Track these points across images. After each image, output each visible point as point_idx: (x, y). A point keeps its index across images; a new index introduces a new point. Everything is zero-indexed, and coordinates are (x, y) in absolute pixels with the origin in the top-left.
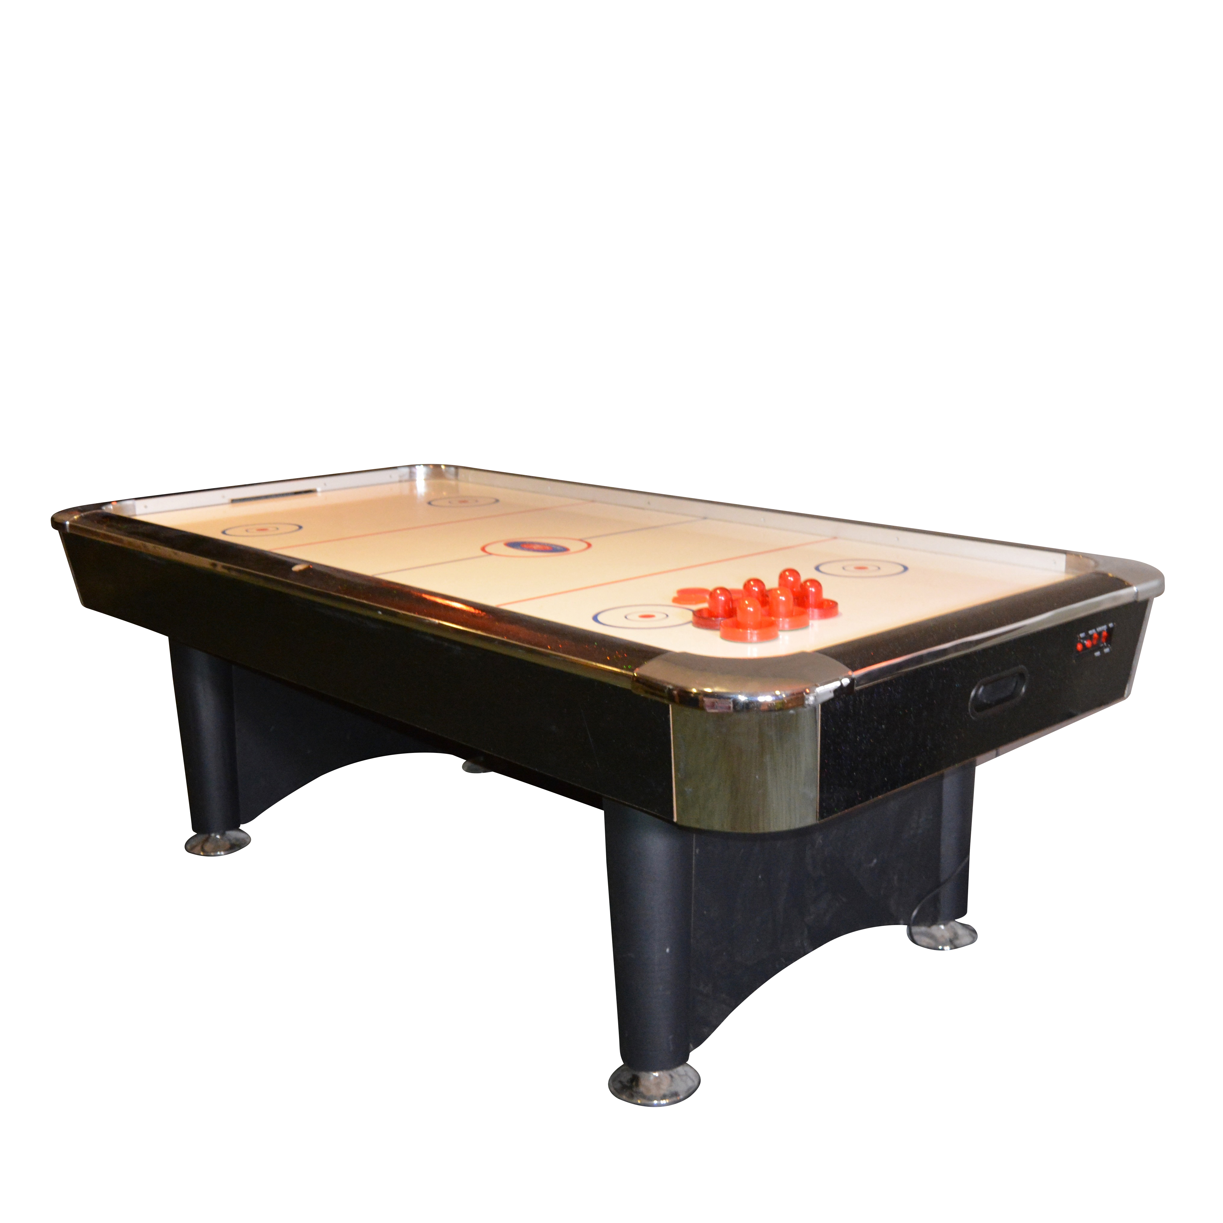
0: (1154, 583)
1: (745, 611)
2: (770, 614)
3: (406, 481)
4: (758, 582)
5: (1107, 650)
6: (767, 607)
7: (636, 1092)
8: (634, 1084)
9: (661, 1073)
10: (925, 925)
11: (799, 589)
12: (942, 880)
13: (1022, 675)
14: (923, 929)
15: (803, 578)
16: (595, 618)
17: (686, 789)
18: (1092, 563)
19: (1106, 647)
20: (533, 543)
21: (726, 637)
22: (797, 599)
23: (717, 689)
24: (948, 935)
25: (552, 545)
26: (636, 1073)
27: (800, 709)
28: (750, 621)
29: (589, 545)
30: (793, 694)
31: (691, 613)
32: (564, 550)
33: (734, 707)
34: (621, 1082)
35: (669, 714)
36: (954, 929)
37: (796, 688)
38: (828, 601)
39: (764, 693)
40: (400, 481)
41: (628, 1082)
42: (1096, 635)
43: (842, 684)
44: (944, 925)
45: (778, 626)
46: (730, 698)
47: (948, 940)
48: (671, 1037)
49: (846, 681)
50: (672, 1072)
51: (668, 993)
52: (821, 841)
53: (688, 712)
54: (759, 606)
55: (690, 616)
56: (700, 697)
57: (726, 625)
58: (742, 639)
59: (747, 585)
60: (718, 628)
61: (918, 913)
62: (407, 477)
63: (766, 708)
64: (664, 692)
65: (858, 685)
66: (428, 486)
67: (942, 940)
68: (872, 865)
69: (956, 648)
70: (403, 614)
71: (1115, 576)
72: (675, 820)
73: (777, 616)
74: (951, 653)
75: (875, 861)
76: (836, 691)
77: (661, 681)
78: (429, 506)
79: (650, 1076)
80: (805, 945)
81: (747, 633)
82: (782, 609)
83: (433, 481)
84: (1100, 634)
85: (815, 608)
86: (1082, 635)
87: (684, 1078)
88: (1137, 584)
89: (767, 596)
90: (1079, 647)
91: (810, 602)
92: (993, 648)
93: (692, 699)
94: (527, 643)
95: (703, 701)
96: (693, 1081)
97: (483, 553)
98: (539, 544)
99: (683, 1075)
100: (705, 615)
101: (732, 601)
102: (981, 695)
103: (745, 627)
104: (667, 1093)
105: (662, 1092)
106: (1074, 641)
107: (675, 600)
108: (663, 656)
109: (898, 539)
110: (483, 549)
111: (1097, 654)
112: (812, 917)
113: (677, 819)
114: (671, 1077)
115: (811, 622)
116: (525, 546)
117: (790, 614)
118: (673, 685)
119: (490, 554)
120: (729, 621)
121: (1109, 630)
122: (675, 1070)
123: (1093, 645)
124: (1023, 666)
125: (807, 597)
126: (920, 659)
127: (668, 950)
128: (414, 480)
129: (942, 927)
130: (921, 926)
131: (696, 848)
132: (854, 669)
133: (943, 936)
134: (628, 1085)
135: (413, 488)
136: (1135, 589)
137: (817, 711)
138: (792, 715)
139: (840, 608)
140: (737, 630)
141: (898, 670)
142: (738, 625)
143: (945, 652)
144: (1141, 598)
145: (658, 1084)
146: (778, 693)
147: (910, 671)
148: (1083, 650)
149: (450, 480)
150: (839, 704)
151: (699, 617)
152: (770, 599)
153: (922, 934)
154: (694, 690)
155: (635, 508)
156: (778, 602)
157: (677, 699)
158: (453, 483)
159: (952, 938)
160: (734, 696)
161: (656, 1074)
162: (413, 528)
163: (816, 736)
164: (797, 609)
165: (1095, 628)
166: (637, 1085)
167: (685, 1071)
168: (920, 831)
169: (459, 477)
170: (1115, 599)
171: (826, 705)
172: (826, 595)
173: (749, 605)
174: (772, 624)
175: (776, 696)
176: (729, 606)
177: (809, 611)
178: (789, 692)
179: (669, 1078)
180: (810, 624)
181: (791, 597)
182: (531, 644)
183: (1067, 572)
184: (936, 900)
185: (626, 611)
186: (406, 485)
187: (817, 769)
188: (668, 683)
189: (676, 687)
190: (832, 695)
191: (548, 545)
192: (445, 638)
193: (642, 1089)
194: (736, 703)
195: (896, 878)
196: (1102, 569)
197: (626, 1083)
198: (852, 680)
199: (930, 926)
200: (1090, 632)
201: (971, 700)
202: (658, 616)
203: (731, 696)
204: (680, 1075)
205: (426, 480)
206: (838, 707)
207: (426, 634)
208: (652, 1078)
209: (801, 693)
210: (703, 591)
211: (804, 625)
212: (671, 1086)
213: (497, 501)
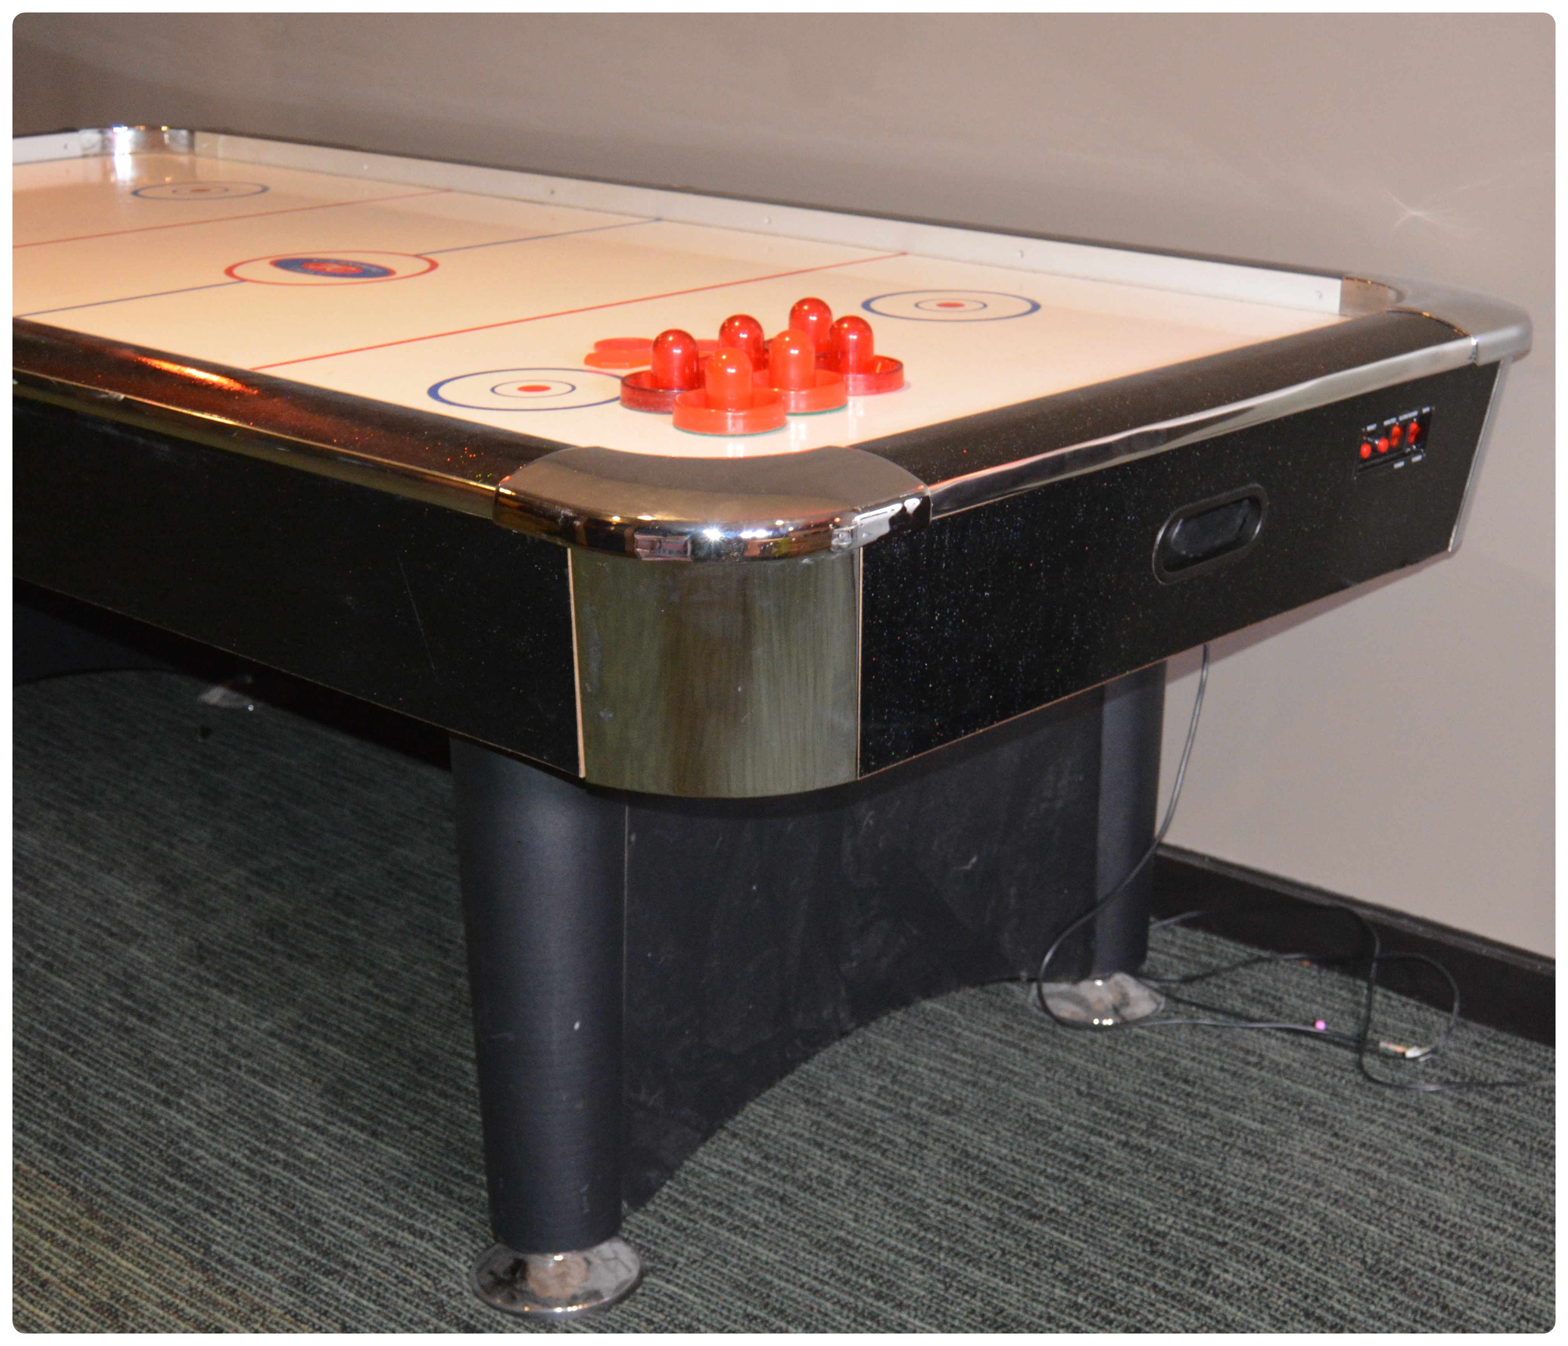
0: (1510, 333)
1: (720, 374)
2: (771, 384)
3: (96, 155)
4: (748, 322)
5: (1417, 459)
6: (766, 372)
7: (521, 1292)
8: (518, 1275)
9: (569, 1255)
10: (1067, 980)
11: (829, 337)
12: (1100, 896)
13: (1255, 502)
14: (1064, 987)
15: (836, 317)
16: (433, 392)
17: (602, 714)
18: (1392, 295)
19: (1416, 453)
20: (326, 261)
21: (683, 424)
22: (825, 356)
23: (658, 517)
24: (1110, 998)
25: (362, 264)
26: (521, 1256)
27: (823, 556)
28: (730, 394)
29: (434, 265)
30: (808, 527)
31: (618, 382)
32: (385, 273)
33: (693, 552)
34: (491, 1273)
35: (567, 566)
36: (1122, 987)
37: (815, 514)
38: (883, 359)
39: (751, 523)
40: (85, 156)
41: (505, 1273)
42: (1396, 430)
43: (904, 509)
44: (1103, 979)
45: (786, 406)
46: (683, 534)
47: (1110, 1007)
48: (584, 1189)
49: (912, 504)
50: (588, 1254)
51: (579, 1106)
52: (871, 822)
53: (606, 562)
54: (749, 366)
55: (615, 388)
56: (628, 532)
57: (685, 402)
58: (717, 429)
59: (726, 329)
60: (670, 409)
61: (1055, 954)
62: (97, 150)
63: (756, 552)
64: (556, 522)
65: (936, 513)
66: (139, 164)
67: (1100, 1007)
68: (969, 867)
69: (1129, 445)
70: (59, 383)
71: (1434, 316)
72: (582, 774)
73: (785, 386)
74: (1120, 454)
75: (974, 860)
76: (893, 521)
77: (548, 501)
78: (136, 198)
79: (548, 1262)
80: (842, 1015)
81: (726, 418)
82: (793, 373)
83: (145, 156)
84: (1404, 425)
85: (859, 372)
86: (1371, 428)
87: (612, 1263)
88: (1475, 334)
89: (767, 351)
90: (1366, 451)
91: (851, 363)
92: (1201, 445)
93: (611, 535)
94: (294, 435)
95: (633, 540)
96: (630, 1271)
97: (229, 279)
98: (337, 262)
99: (609, 1260)
100: (647, 385)
101: (698, 360)
102: (1176, 542)
103: (722, 406)
104: (579, 1292)
105: (570, 1291)
106: (1355, 440)
107: (590, 360)
108: (553, 455)
109: (1022, 253)
110: (229, 272)
111: (1399, 465)
112: (854, 964)
113: (587, 770)
114: (588, 1262)
115: (851, 400)
116: (311, 267)
117: (809, 383)
118: (576, 510)
119: (243, 280)
120: (692, 395)
121: (1423, 420)
122: (595, 1250)
123: (1391, 449)
124: (1257, 485)
125: (845, 354)
126: (1060, 464)
127: (577, 1026)
128: (111, 154)
129: (1099, 983)
130: (1060, 982)
131: (630, 834)
132: (930, 481)
133: (1100, 1000)
134: (507, 1277)
135: (108, 170)
136: (1473, 341)
137: (856, 562)
138: (807, 566)
139: (908, 374)
140: (706, 411)
141: (1015, 483)
142: (708, 403)
143: (1106, 451)
144: (1484, 360)
145: (562, 1277)
146: (779, 523)
147: (1039, 489)
148: (1371, 458)
149: (179, 153)
150: (899, 549)
151: (633, 388)
152: (770, 355)
153: (1061, 995)
154: (616, 519)
155: (524, 201)
156: (787, 359)
157: (582, 538)
158: (184, 159)
159: (1117, 1004)
160: (692, 530)
161: (559, 1258)
162: (97, 236)
163: (855, 608)
164: (823, 373)
165: (1396, 416)
166: (524, 1278)
167: (615, 1252)
168: (1059, 804)
169: (197, 149)
170: (1435, 358)
171: (871, 549)
172: (881, 348)
173: (727, 364)
174: (775, 400)
175: (776, 529)
176: (691, 370)
177: (847, 379)
178: (800, 522)
179: (584, 1265)
180: (850, 404)
181: (812, 348)
182: (301, 437)
183: (1342, 313)
184: (1088, 932)
185: (494, 379)
186: (94, 164)
187: (856, 675)
188: (564, 506)
189: (580, 513)
190: (886, 529)
191: (354, 264)
192: (138, 428)
193: (532, 1286)
194: (697, 543)
195: (1013, 890)
196: (1410, 304)
197: (502, 1276)
198: (925, 501)
199: (1076, 982)
200: (1387, 423)
201: (1156, 547)
202: (556, 388)
203: (687, 530)
204: (605, 1260)
205: (132, 154)
206: (897, 551)
207: (101, 421)
208: (551, 1265)
209: (826, 524)
210: (641, 343)
211: (838, 404)
212: (586, 1279)
213: (265, 189)
